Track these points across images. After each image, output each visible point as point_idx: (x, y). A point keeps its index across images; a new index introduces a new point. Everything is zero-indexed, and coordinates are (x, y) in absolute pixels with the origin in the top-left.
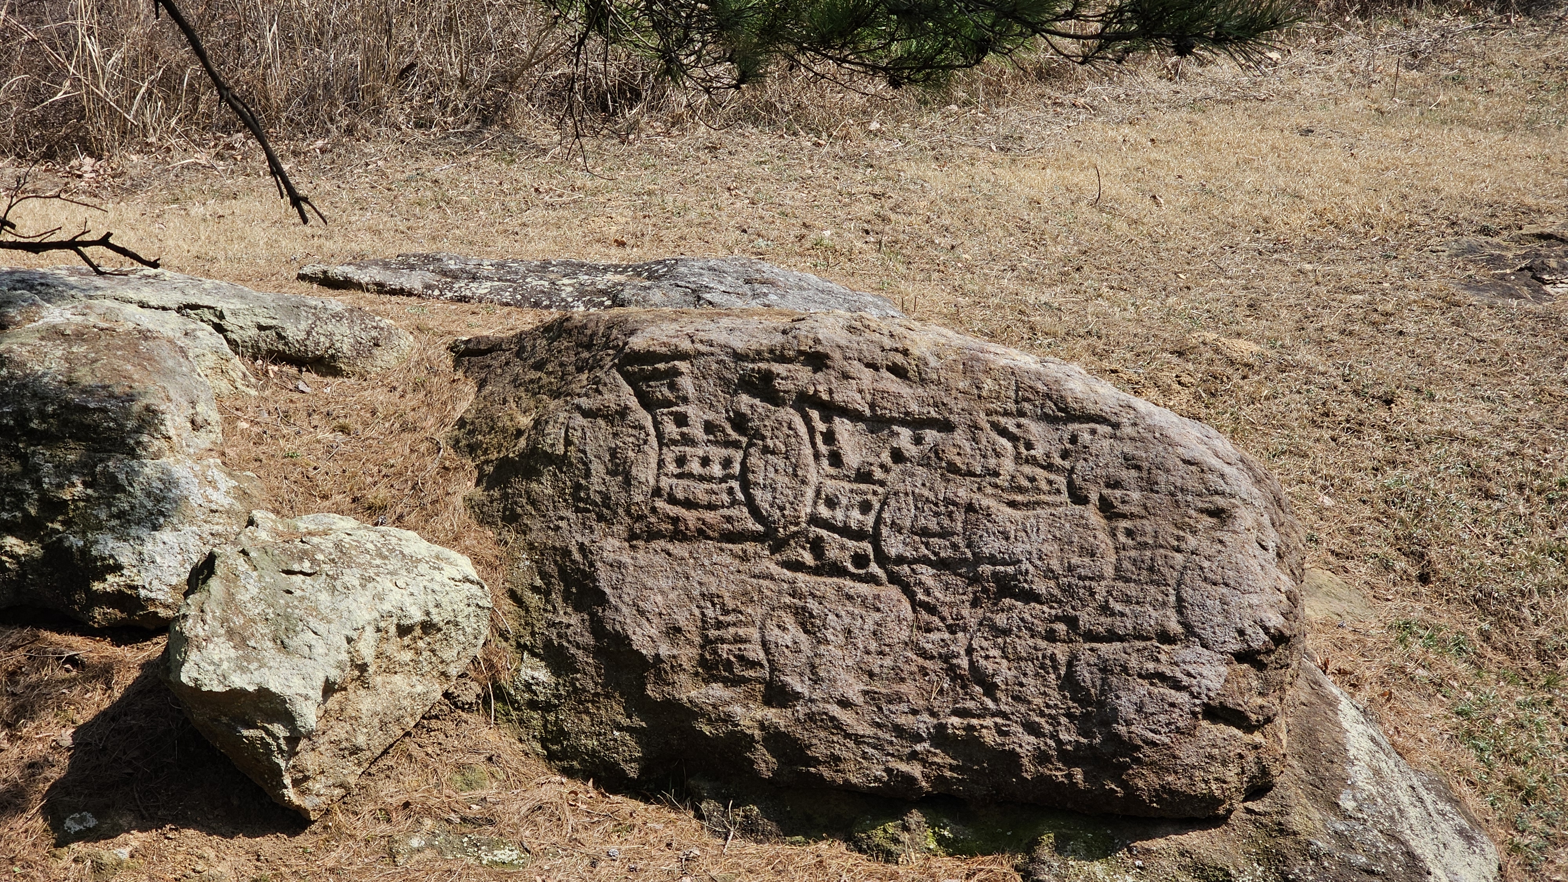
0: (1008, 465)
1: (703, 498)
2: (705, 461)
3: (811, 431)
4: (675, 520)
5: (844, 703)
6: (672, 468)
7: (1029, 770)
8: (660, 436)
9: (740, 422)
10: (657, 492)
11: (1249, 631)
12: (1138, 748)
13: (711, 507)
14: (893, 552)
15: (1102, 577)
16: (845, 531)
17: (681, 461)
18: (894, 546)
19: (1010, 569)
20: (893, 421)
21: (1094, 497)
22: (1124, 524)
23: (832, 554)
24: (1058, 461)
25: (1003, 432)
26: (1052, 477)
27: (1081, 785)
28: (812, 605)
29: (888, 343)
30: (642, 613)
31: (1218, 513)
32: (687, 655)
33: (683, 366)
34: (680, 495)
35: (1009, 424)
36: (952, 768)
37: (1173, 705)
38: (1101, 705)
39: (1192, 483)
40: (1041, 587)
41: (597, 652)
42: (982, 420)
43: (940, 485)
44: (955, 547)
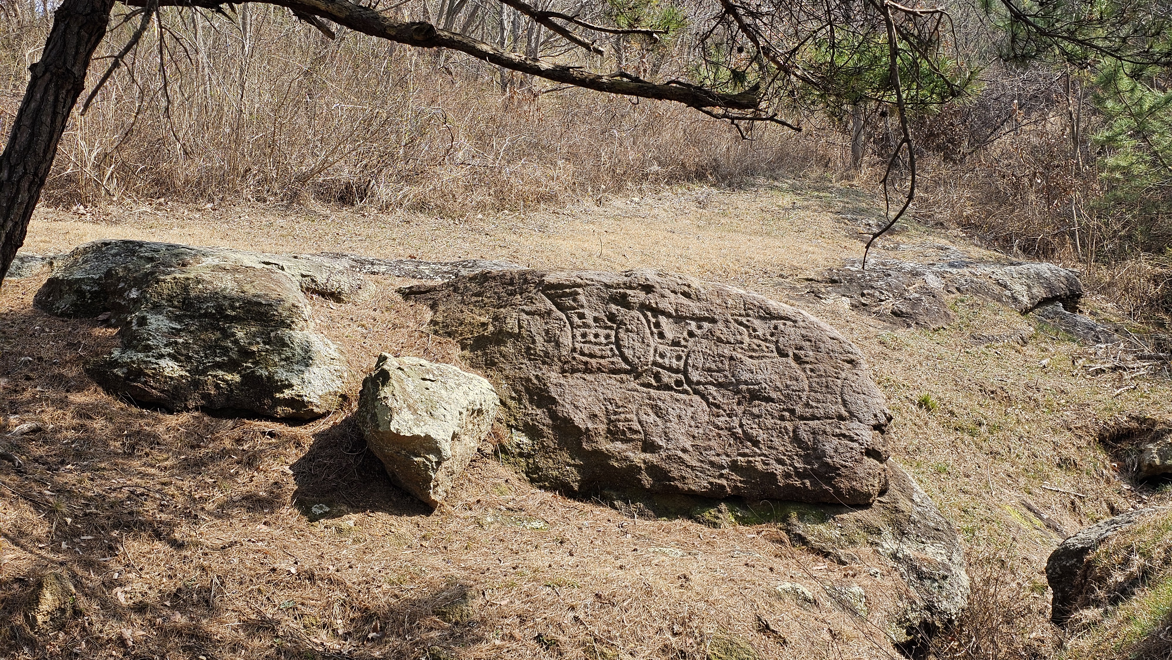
0: (747, 340)
1: (599, 353)
2: (596, 336)
3: (648, 322)
4: (586, 363)
5: (684, 450)
6: (579, 338)
7: (781, 482)
8: (571, 324)
9: (612, 317)
10: (574, 350)
11: (879, 415)
12: (838, 469)
13: (602, 357)
14: (695, 379)
15: (804, 390)
16: (670, 369)
17: (584, 335)
18: (695, 376)
19: (756, 387)
20: (686, 318)
21: (791, 354)
22: (808, 366)
23: (666, 379)
24: (769, 337)
25: (741, 324)
26: (768, 345)
27: (810, 488)
28: (660, 403)
29: (680, 282)
30: (577, 407)
31: (851, 362)
32: (602, 427)
33: (580, 290)
34: (587, 352)
35: (744, 320)
36: (741, 482)
37: (852, 448)
38: (815, 449)
39: (836, 348)
40: (774, 395)
41: (554, 428)
42: (730, 318)
43: (714, 348)
44: (726, 377)
